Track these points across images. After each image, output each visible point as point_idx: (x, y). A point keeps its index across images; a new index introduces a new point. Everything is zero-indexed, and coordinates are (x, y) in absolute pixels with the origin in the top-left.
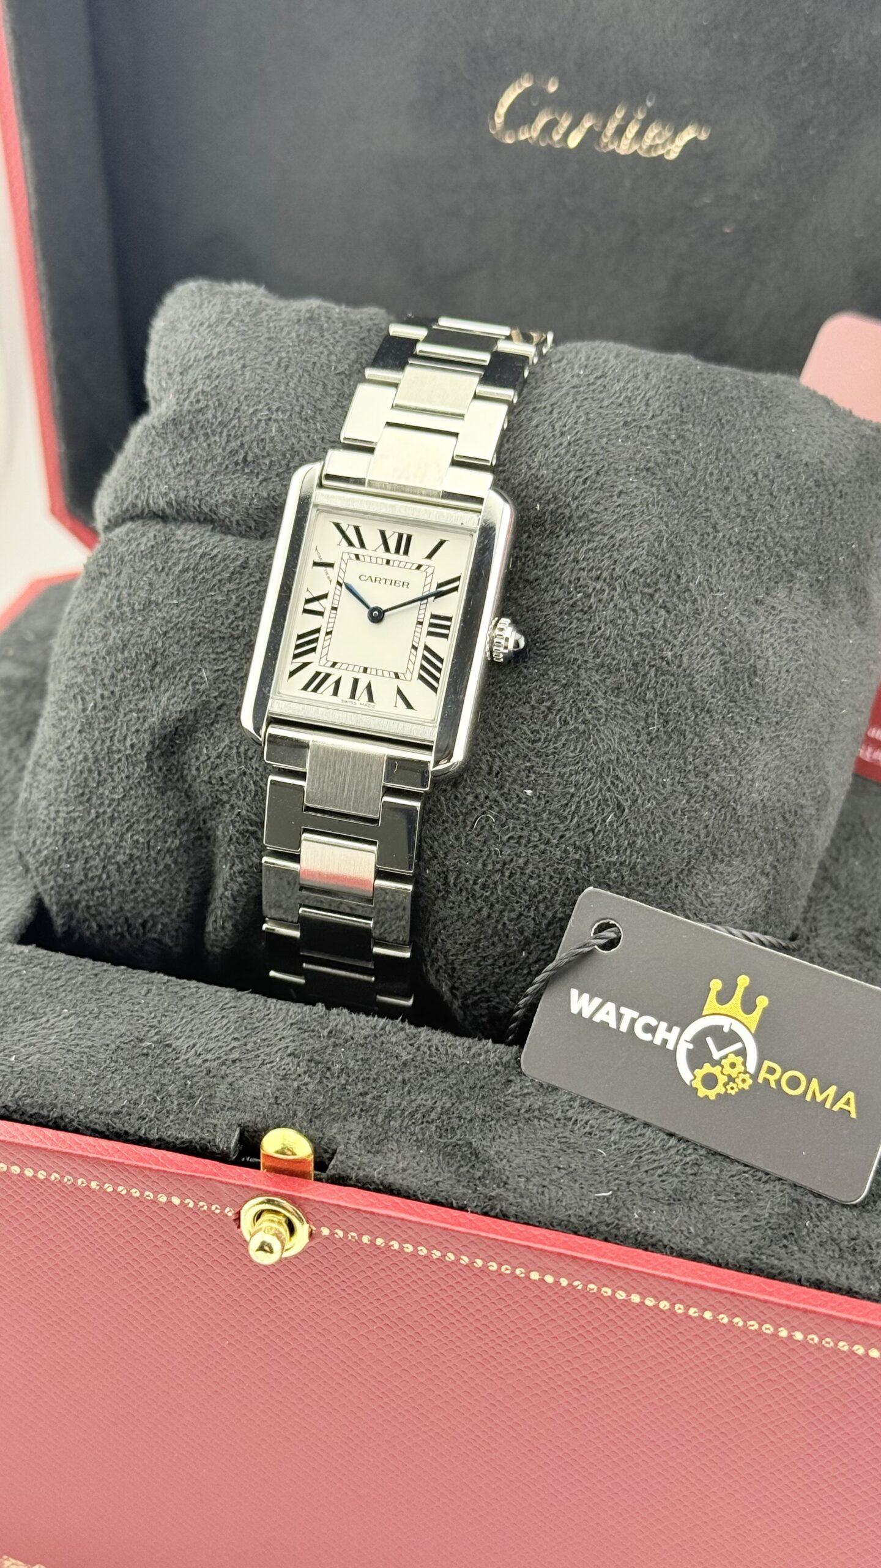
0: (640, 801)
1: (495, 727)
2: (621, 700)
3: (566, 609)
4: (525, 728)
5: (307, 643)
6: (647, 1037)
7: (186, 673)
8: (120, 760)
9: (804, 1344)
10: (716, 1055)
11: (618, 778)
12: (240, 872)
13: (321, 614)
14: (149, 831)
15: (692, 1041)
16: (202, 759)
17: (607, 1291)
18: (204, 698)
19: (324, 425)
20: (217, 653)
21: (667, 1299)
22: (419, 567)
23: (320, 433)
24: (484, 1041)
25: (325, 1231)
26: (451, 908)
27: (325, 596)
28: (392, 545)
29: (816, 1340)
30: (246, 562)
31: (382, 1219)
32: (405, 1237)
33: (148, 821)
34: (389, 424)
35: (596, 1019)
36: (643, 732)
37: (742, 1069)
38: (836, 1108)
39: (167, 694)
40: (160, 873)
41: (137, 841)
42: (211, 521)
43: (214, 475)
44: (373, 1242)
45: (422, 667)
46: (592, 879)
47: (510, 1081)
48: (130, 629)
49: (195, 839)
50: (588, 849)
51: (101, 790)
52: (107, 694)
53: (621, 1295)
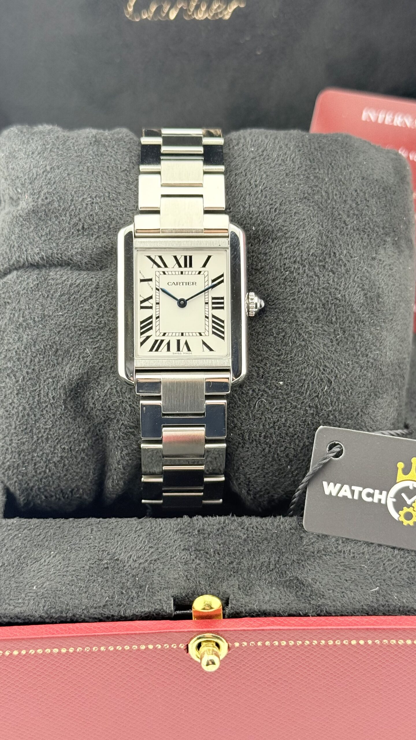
0: (338, 376)
1: (256, 351)
2: (320, 325)
3: (282, 281)
4: (272, 349)
5: (147, 325)
6: (370, 500)
7: (77, 352)
8: (47, 406)
10: (409, 502)
11: (326, 366)
12: (126, 455)
13: (151, 308)
14: (70, 442)
15: (395, 497)
17: (393, 642)
18: (91, 365)
19: (124, 201)
20: (92, 338)
22: (200, 273)
23: (123, 206)
24: (278, 517)
25: (237, 644)
26: (247, 451)
27: (151, 297)
28: (182, 264)
30: (98, 284)
31: (268, 632)
32: (281, 638)
33: (69, 437)
34: (163, 196)
35: (340, 495)
39: (68, 366)
40: (79, 463)
41: (64, 448)
42: (68, 264)
43: (66, 239)
44: (264, 644)
45: (213, 327)
46: (321, 421)
47: (302, 537)
48: (35, 332)
49: (96, 440)
50: (317, 406)
51: (38, 425)
52: (30, 371)
53: (401, 642)
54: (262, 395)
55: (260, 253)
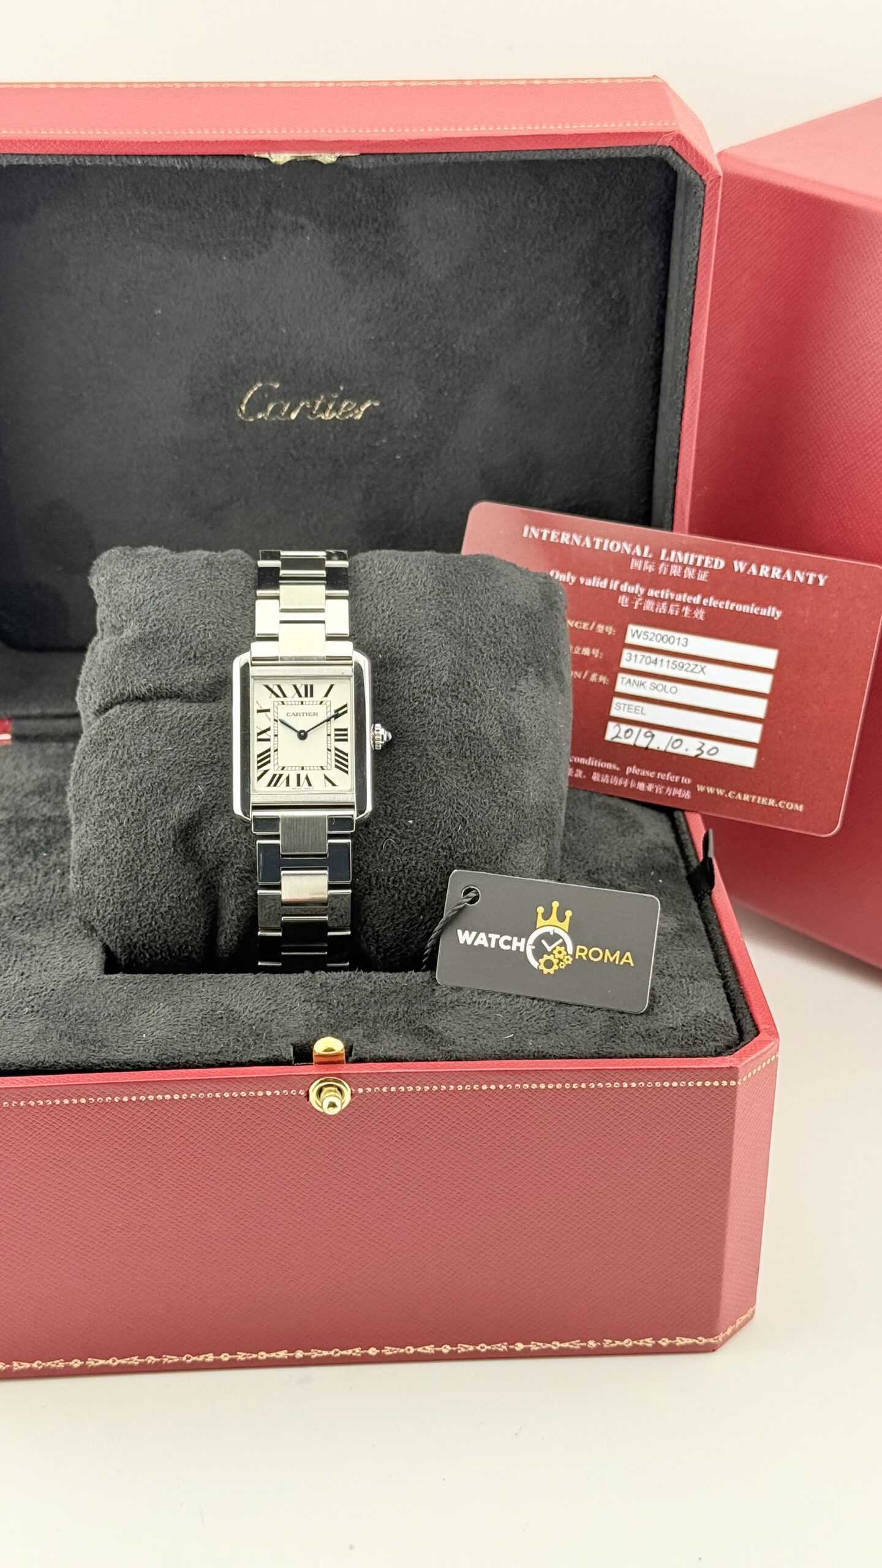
0: (474, 815)
1: (383, 787)
2: (453, 759)
3: (411, 712)
4: (401, 785)
5: (265, 758)
6: (508, 947)
7: (188, 790)
8: (154, 850)
9: (637, 1089)
10: (549, 949)
11: (460, 804)
12: (241, 903)
13: (268, 740)
14: (179, 890)
15: (534, 944)
16: (208, 839)
17: (526, 1086)
18: (203, 803)
19: (240, 628)
20: (205, 774)
21: (560, 1082)
22: (321, 703)
23: (239, 633)
24: (409, 972)
25: (360, 1090)
26: (375, 899)
27: (269, 729)
28: (302, 692)
29: (643, 1084)
30: (211, 717)
31: (393, 1075)
32: (407, 1083)
33: (178, 884)
34: (282, 622)
35: (476, 944)
36: (469, 775)
37: (565, 953)
38: (622, 963)
39: (178, 805)
40: (188, 914)
41: (173, 897)
42: (178, 696)
43: (176, 668)
44: (389, 1090)
45: (336, 761)
46: (455, 865)
47: (434, 990)
48: (141, 770)
49: (207, 889)
50: (450, 848)
51: (144, 871)
52: (136, 811)
53: (534, 1086)
54: (390, 835)
55: (387, 683)
